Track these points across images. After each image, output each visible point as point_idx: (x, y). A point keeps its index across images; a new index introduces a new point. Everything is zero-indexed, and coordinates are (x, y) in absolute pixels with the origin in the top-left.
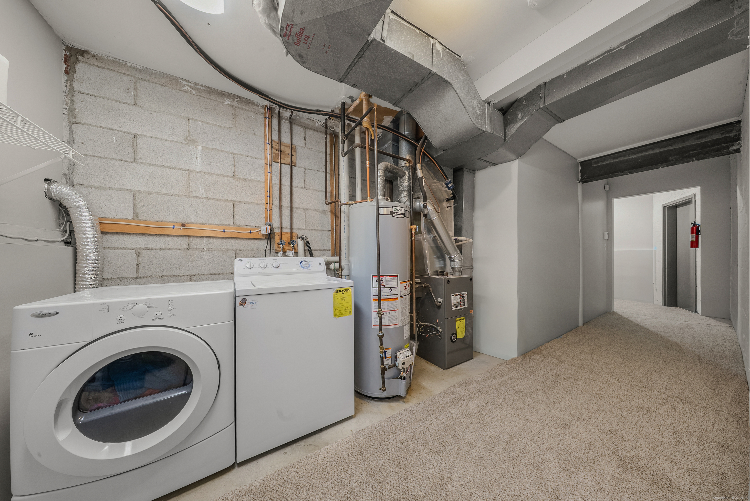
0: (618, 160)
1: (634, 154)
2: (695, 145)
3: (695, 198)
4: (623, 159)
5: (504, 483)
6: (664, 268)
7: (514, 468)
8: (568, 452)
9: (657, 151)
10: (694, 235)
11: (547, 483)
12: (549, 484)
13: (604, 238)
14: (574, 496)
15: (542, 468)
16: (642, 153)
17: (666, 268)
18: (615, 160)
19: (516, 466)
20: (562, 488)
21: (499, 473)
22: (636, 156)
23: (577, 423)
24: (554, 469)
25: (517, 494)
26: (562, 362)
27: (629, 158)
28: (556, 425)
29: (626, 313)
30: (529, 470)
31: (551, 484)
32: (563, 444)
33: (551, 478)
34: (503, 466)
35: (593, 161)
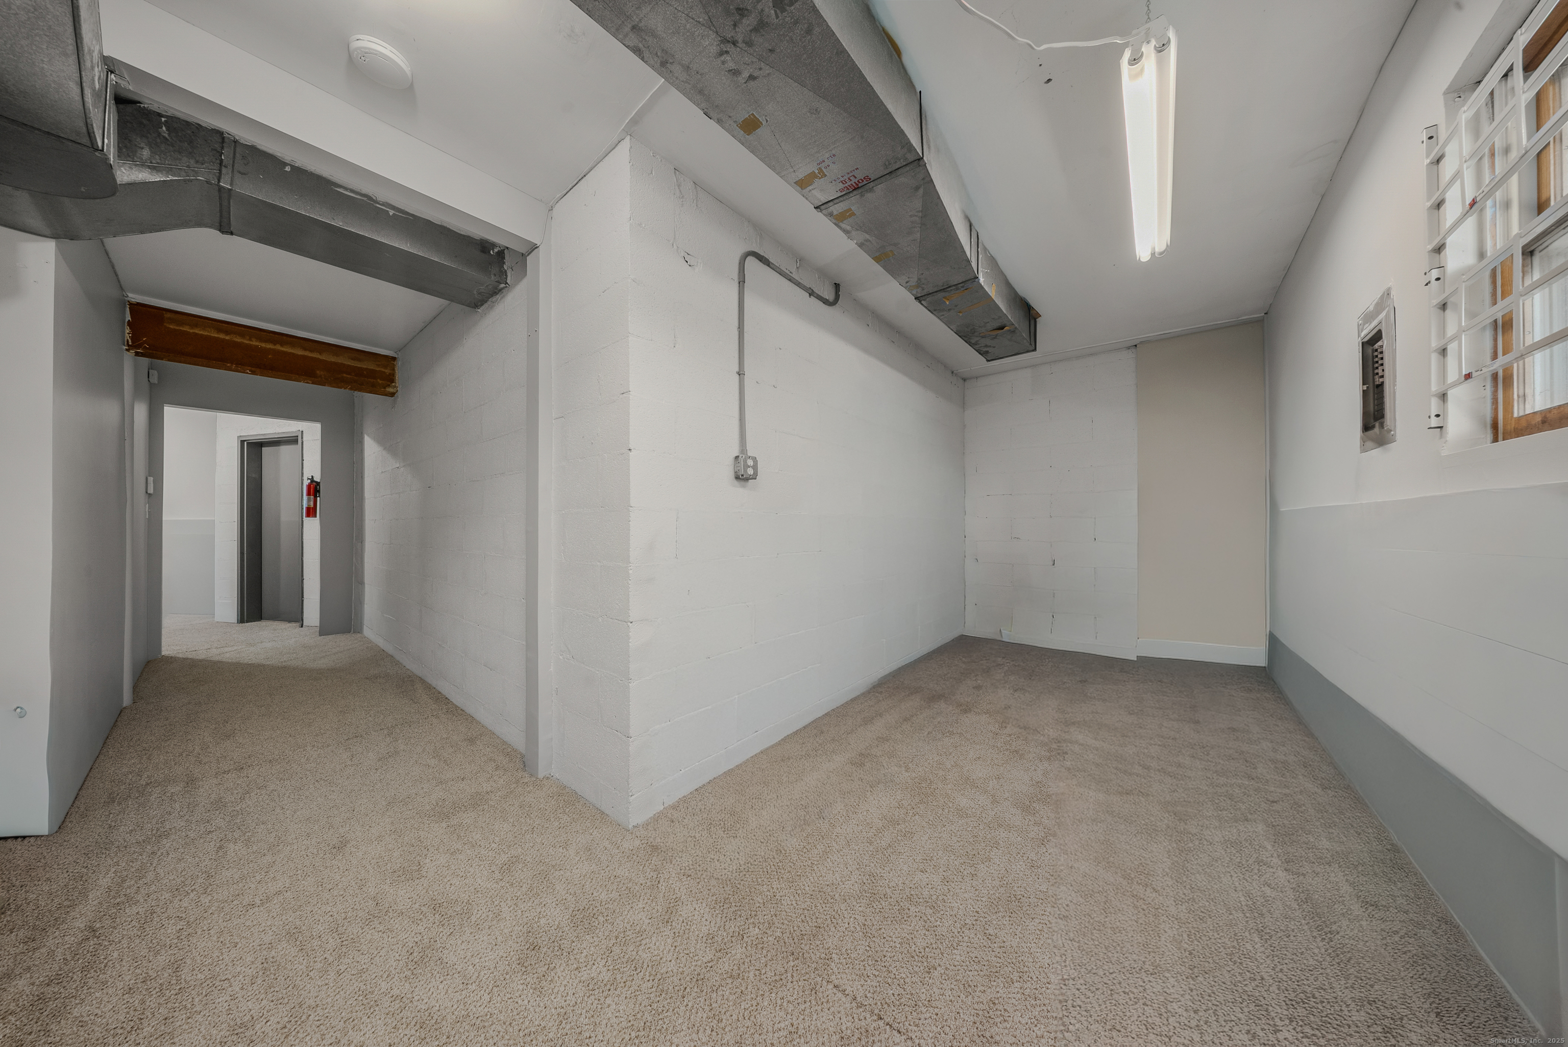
0: (227, 338)
1: (261, 340)
2: (349, 366)
3: (302, 438)
4: (238, 339)
5: (375, 975)
6: (242, 553)
7: (359, 949)
8: (387, 862)
9: (300, 352)
10: (312, 497)
11: (413, 909)
12: (417, 906)
13: (147, 492)
14: (449, 883)
15: (387, 905)
16: (275, 345)
17: (244, 554)
18: (222, 336)
19: (357, 945)
20: (431, 893)
21: (351, 980)
22: (263, 345)
23: (348, 829)
24: (399, 890)
25: (406, 957)
26: (191, 782)
27: (251, 343)
28: (328, 855)
29: (194, 652)
30: (379, 926)
31: (418, 904)
32: (370, 862)
33: (408, 901)
34: (343, 968)
35: (168, 315)
